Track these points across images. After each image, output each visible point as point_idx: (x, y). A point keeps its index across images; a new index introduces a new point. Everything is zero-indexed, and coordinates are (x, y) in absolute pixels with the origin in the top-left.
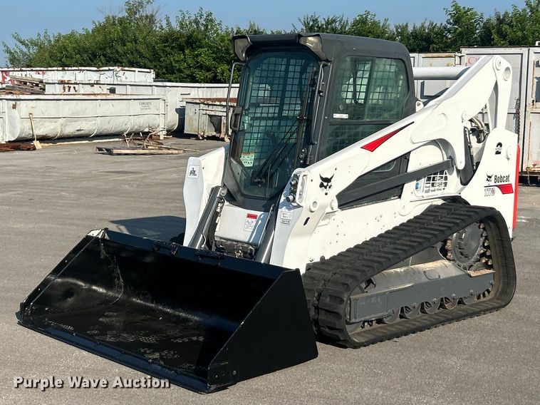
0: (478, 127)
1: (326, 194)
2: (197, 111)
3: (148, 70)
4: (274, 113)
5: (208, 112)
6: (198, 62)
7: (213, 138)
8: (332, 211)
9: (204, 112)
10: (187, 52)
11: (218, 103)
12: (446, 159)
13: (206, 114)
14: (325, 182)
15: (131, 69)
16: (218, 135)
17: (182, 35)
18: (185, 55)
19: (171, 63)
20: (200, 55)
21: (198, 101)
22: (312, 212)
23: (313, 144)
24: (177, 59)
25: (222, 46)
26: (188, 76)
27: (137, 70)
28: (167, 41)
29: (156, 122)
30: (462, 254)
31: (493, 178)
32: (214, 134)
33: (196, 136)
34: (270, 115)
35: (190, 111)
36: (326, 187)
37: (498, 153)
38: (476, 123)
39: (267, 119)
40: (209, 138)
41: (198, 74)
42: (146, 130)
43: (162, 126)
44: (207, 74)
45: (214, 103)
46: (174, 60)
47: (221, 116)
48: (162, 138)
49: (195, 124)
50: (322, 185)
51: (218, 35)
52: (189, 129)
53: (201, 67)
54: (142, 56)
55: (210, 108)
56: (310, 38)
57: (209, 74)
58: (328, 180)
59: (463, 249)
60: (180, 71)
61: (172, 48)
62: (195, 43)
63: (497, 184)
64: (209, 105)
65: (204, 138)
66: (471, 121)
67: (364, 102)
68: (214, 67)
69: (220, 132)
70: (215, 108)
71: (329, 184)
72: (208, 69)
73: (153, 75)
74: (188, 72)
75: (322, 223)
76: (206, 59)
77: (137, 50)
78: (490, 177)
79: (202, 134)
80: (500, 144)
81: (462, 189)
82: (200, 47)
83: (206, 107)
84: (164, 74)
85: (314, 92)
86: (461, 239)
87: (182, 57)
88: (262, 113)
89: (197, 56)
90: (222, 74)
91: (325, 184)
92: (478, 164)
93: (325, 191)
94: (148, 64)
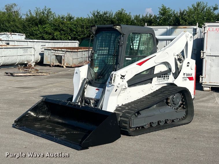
0: (180, 58)
1: (123, 81)
2: (50, 53)
3: (22, 34)
4: (106, 53)
5: (55, 54)
6: (45, 31)
7: (58, 66)
8: (125, 88)
9: (53, 54)
10: (39, 26)
11: (60, 50)
12: (168, 69)
13: (54, 55)
14: (123, 77)
15: (15, 34)
16: (60, 65)
17: (37, 19)
18: (38, 27)
19: (32, 31)
20: (46, 27)
21: (50, 49)
22: (118, 87)
23: (119, 64)
24: (35, 29)
25: (56, 23)
26: (40, 37)
27: (17, 34)
28: (30, 21)
29: (30, 59)
30: (174, 104)
31: (186, 74)
32: (58, 64)
33: (49, 65)
34: (104, 54)
35: (46, 53)
36: (123, 79)
37: (188, 66)
38: (179, 57)
39: (103, 55)
40: (55, 66)
41: (45, 36)
42: (26, 62)
43: (33, 60)
44: (50, 36)
45: (58, 50)
46: (34, 29)
47: (62, 56)
48: (33, 66)
49: (49, 60)
50: (121, 78)
51: (54, 18)
52: (46, 62)
53: (47, 33)
54: (18, 28)
55: (56, 52)
56: (118, 26)
57: (51, 37)
58: (124, 76)
59: (174, 102)
60: (36, 35)
61: (32, 24)
62: (43, 22)
63: (187, 77)
64: (56, 50)
65: (53, 66)
66: (177, 55)
67: (138, 49)
68: (53, 33)
69: (61, 63)
70: (59, 52)
71: (124, 78)
72: (50, 34)
73: (24, 36)
74: (41, 35)
75: (122, 92)
76: (49, 29)
77: (15, 25)
78: (185, 74)
79: (52, 64)
80: (189, 63)
81: (174, 80)
82: (45, 24)
83: (54, 52)
84: (29, 36)
85: (119, 45)
86: (173, 98)
87: (37, 28)
88: (101, 53)
89: (44, 28)
90: (57, 36)
91: (122, 78)
92: (180, 71)
93: (122, 80)
94: (21, 31)
